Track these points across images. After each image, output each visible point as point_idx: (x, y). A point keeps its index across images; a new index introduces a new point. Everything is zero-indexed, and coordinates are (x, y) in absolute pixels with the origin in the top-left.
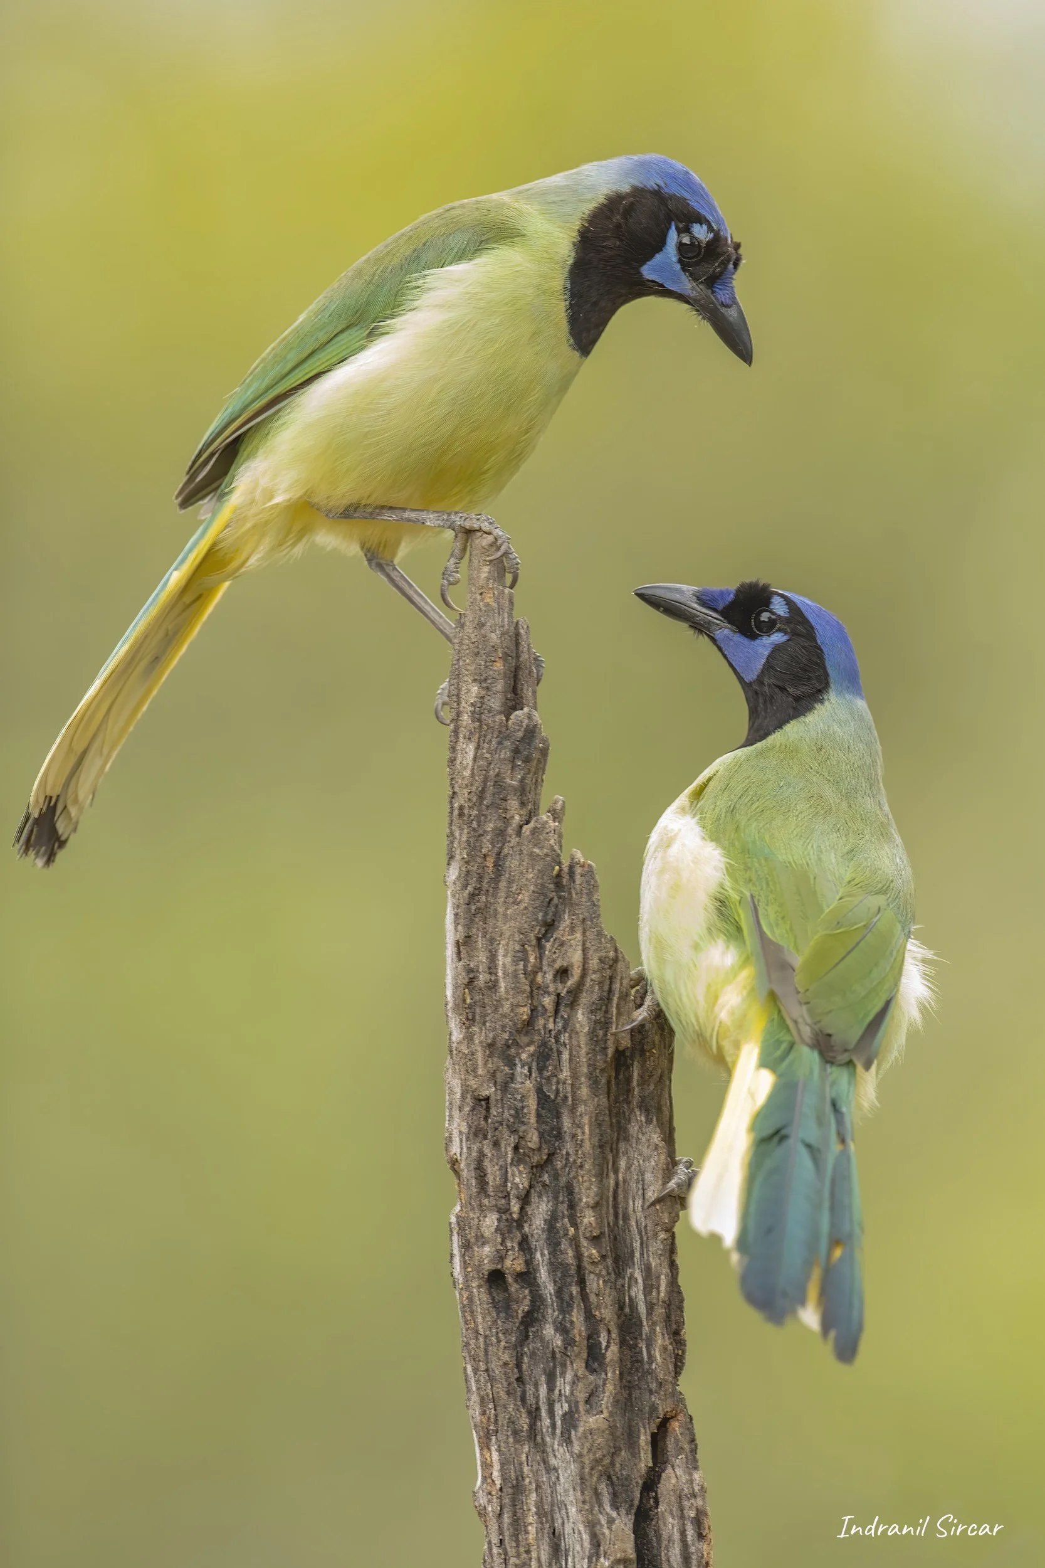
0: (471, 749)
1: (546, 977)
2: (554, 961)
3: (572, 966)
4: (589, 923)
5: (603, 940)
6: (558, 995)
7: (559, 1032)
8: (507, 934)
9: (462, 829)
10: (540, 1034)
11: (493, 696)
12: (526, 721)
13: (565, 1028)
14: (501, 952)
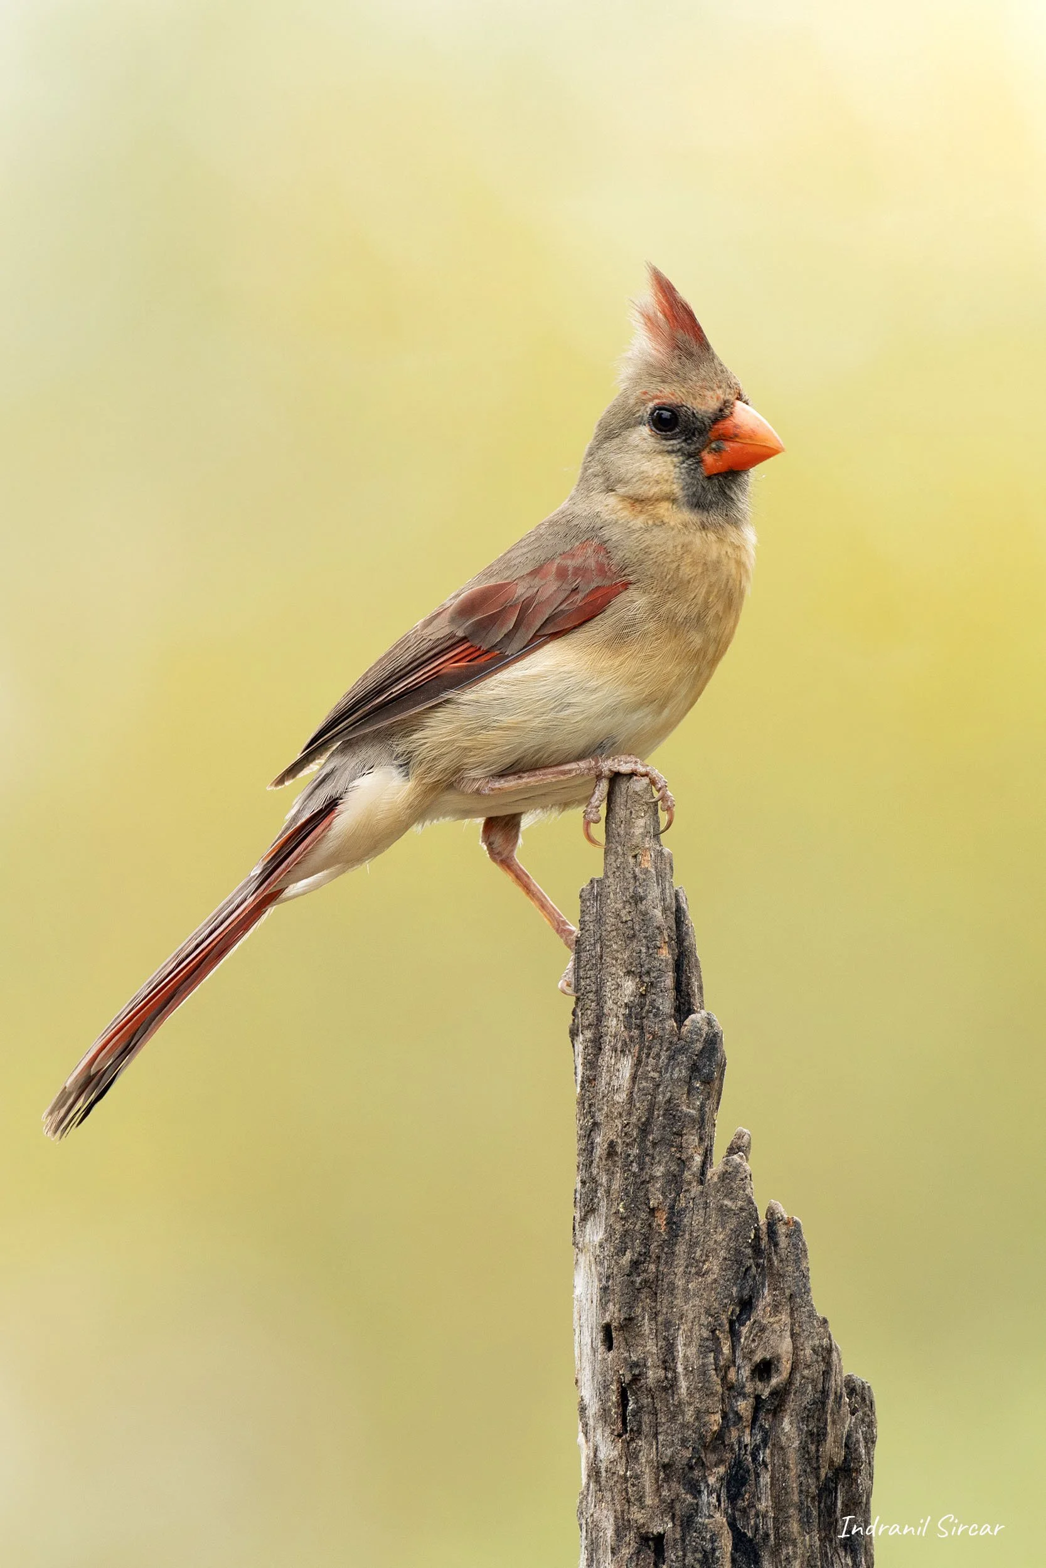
0: (626, 1067)
1: (743, 1373)
2: (752, 1352)
3: (778, 1358)
4: (798, 1300)
5: (815, 1323)
6: (758, 1398)
7: (757, 1448)
8: (691, 1316)
9: (611, 1174)
10: (732, 1449)
11: (661, 994)
12: (706, 1029)
13: (765, 1441)
14: (680, 1341)
